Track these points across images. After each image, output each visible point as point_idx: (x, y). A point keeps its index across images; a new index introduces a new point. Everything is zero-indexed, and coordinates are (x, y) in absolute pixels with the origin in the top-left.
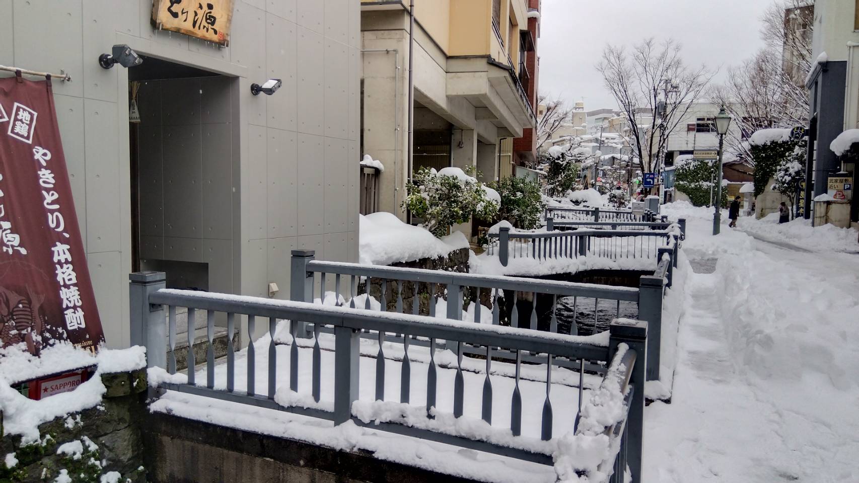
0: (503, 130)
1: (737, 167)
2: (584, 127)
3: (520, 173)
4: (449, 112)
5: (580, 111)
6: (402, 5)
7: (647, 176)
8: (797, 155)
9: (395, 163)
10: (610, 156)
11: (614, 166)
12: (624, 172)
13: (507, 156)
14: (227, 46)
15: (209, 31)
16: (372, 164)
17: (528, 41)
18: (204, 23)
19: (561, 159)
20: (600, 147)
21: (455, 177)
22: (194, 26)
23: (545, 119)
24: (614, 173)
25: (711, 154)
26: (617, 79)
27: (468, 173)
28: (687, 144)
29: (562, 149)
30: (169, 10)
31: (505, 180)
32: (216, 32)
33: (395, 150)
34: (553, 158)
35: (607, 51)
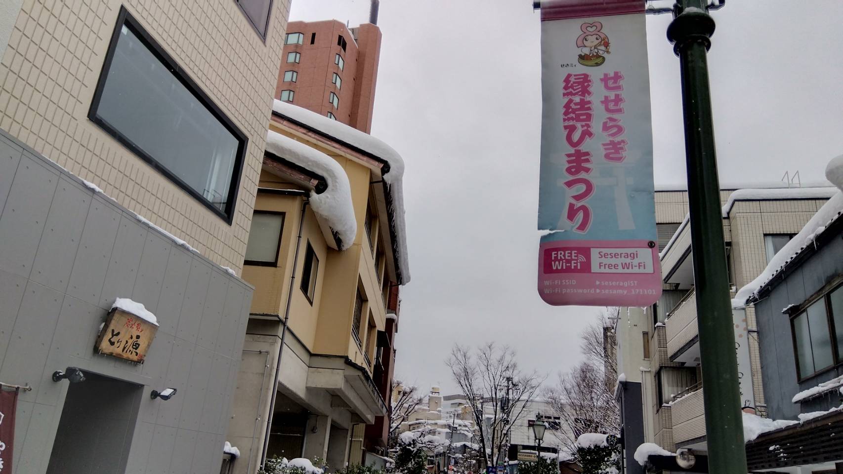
0: (356, 417)
1: (572, 467)
2: (439, 411)
3: (370, 459)
4: (307, 401)
5: (436, 395)
6: (279, 318)
7: (490, 469)
8: (614, 460)
9: (251, 449)
10: (462, 443)
11: (465, 455)
12: (474, 462)
13: (359, 441)
14: (142, 364)
15: (133, 354)
16: (230, 450)
17: (385, 340)
18: (131, 348)
19: (412, 446)
20: (452, 433)
21: (303, 468)
22: (123, 351)
23: (400, 403)
24: (465, 462)
25: (531, 456)
26: (463, 374)
27: (315, 464)
28: (529, 439)
29: (414, 435)
30: (110, 340)
31: (353, 466)
32: (137, 354)
33: (253, 438)
34: (405, 444)
35: (455, 350)
